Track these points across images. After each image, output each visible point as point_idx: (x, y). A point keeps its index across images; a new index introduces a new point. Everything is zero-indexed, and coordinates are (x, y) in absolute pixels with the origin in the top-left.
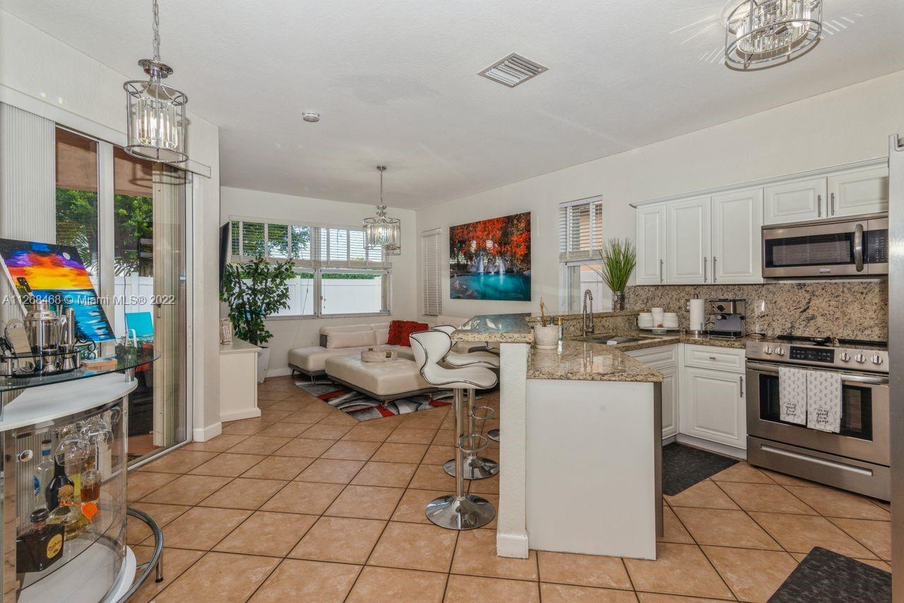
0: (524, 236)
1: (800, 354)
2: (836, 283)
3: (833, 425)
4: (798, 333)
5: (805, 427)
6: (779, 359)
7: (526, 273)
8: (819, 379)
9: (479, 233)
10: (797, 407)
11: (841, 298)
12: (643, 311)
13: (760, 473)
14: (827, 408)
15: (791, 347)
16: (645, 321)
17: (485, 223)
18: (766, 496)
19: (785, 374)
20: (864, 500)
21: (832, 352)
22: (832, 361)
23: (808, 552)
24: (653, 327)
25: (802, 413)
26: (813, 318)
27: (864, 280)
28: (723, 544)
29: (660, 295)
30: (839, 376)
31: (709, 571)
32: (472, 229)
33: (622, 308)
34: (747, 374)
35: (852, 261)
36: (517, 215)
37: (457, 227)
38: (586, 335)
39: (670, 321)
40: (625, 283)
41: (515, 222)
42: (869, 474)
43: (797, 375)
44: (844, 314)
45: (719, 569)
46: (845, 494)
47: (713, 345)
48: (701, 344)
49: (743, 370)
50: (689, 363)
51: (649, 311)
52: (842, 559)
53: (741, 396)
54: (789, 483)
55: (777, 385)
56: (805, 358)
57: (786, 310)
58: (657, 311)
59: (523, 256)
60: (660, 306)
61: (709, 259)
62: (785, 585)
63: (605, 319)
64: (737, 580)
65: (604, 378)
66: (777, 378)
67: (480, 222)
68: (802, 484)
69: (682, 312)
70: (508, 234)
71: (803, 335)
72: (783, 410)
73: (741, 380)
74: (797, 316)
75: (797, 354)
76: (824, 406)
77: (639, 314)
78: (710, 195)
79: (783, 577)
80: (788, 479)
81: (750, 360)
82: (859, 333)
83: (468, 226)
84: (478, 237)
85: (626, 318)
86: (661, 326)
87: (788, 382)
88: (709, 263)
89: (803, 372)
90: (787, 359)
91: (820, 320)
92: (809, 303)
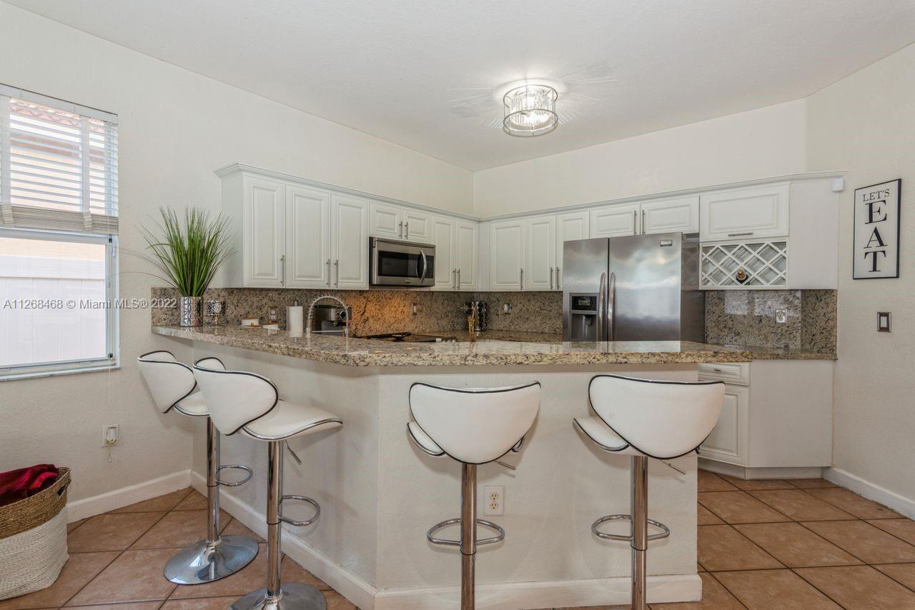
26: (367, 319)
35: (419, 276)
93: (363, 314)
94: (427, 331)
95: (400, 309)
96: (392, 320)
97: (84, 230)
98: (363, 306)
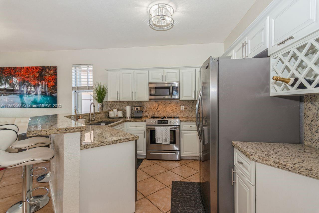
0: (52, 77)
1: (160, 122)
2: (164, 101)
3: (168, 142)
4: (156, 116)
5: (162, 144)
6: (155, 124)
7: (54, 95)
8: (165, 129)
9: (22, 73)
10: (160, 138)
11: (165, 105)
12: (110, 111)
13: (150, 161)
14: (167, 137)
15: (158, 120)
16: (112, 114)
17: (27, 68)
18: (155, 169)
19: (157, 129)
20: (174, 161)
21: (167, 121)
22: (167, 124)
23: (171, 184)
24: (114, 116)
25: (161, 140)
26: (159, 111)
27: (170, 100)
28: (152, 192)
29: (116, 104)
30: (169, 127)
31: (152, 206)
32: (17, 70)
33: (102, 110)
34: (147, 130)
35: (170, 95)
36: (48, 67)
37: (6, 68)
38: (91, 122)
39: (120, 114)
40: (103, 100)
41: (47, 70)
42: (175, 154)
43: (160, 129)
44: (166, 109)
45: (154, 203)
46: (170, 161)
47: (136, 122)
48: (133, 122)
49: (145, 129)
50: (128, 129)
51: (113, 111)
52: (179, 182)
53: (145, 138)
54: (158, 162)
55: (155, 132)
56: (162, 123)
57: (153, 109)
58: (115, 110)
59: (52, 87)
60: (116, 109)
61: (133, 92)
62: (172, 199)
63: (97, 114)
64: (161, 205)
65: (117, 142)
66: (155, 130)
67: (23, 67)
68: (161, 161)
69: (123, 111)
70: (43, 75)
71: (157, 116)
72: (156, 140)
73: (145, 132)
74: (155, 110)
75: (159, 122)
76: (166, 137)
77: (109, 112)
78: (133, 70)
79: (170, 196)
80: (157, 161)
81: (147, 125)
82: (169, 115)
83: (14, 68)
84: (22, 75)
85: (104, 114)
86: (117, 116)
87: (158, 131)
88: (133, 93)
89: (161, 127)
90: (157, 124)
91: (161, 111)
92: (158, 107)
93: (157, 109)
94: (190, 117)
95: (175, 108)
96: (171, 112)
97: (87, 90)
98: (157, 106)
